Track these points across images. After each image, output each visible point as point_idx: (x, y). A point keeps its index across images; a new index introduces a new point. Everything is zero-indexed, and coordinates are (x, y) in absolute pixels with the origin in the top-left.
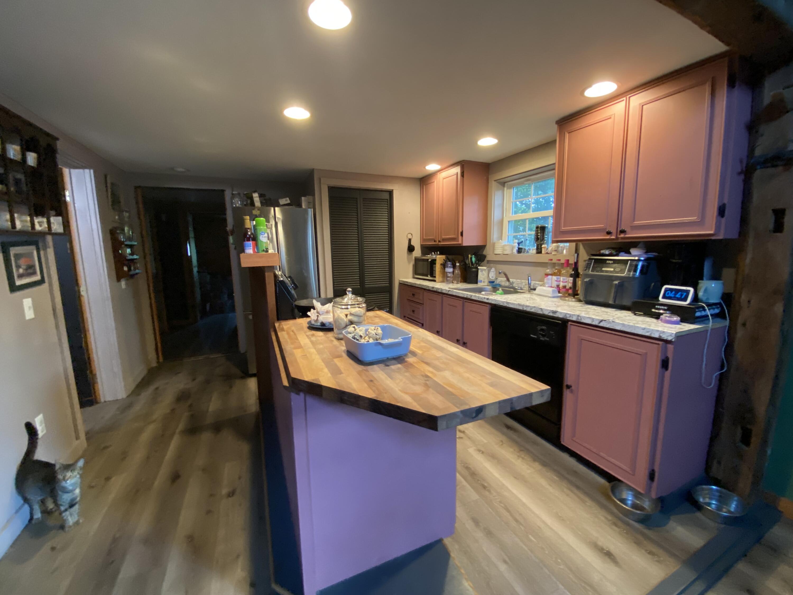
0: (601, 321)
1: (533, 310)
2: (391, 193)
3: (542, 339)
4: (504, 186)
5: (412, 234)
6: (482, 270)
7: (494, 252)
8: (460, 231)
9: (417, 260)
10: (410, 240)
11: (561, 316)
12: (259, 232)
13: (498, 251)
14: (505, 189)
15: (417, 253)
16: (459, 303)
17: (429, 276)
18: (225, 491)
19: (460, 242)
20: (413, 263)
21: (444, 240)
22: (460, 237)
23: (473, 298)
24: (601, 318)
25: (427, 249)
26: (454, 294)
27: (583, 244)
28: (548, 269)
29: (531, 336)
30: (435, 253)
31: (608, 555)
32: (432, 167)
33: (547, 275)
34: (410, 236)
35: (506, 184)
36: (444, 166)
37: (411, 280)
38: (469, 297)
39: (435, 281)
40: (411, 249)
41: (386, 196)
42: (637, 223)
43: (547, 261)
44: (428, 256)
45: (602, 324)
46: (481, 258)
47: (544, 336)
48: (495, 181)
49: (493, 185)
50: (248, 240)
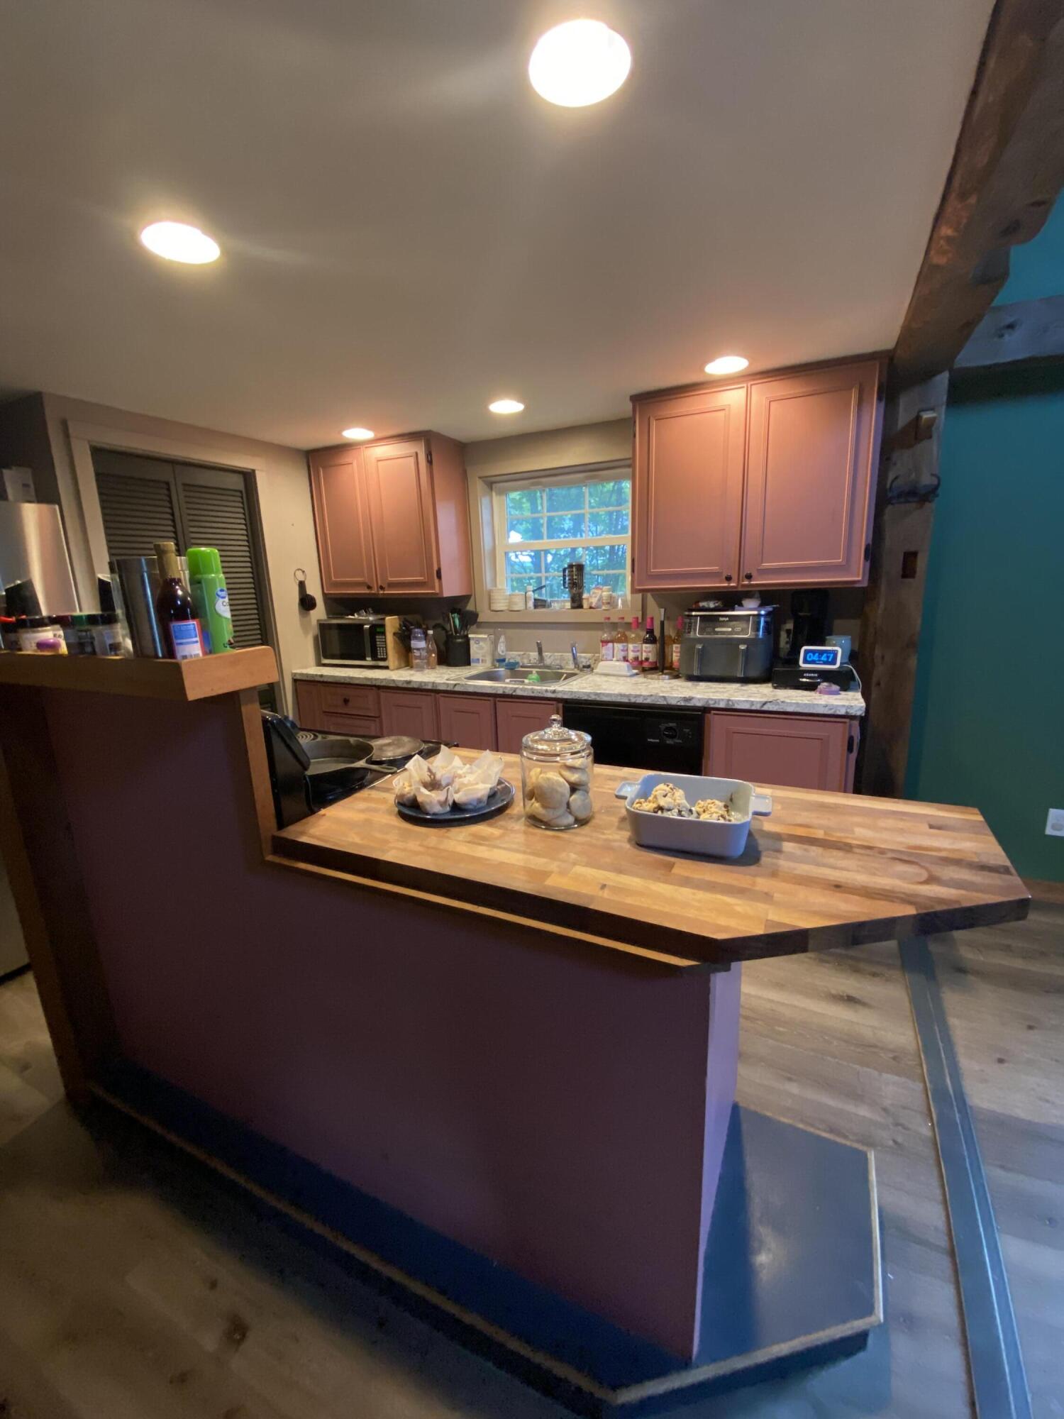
0: (765, 703)
1: (649, 701)
2: (249, 477)
3: (669, 742)
4: (491, 489)
5: (303, 572)
6: (478, 641)
7: (490, 606)
8: (436, 568)
9: (323, 627)
10: (302, 585)
11: (699, 704)
13: (500, 605)
14: (494, 494)
15: (319, 613)
16: (483, 705)
17: (369, 659)
19: (437, 591)
20: (315, 630)
21: (392, 585)
22: (434, 580)
23: (519, 693)
24: (764, 700)
25: (339, 604)
26: (471, 690)
28: (605, 632)
29: (649, 740)
30: (366, 612)
32: (355, 434)
33: (605, 642)
34: (300, 577)
35: (494, 486)
36: (380, 435)
37: (313, 670)
38: (508, 692)
39: (387, 668)
40: (307, 603)
41: (237, 483)
42: (766, 565)
43: (602, 620)
44: (350, 617)
45: (766, 708)
46: (470, 619)
47: (672, 737)
48: (480, 478)
49: (478, 487)
50: (184, 617)
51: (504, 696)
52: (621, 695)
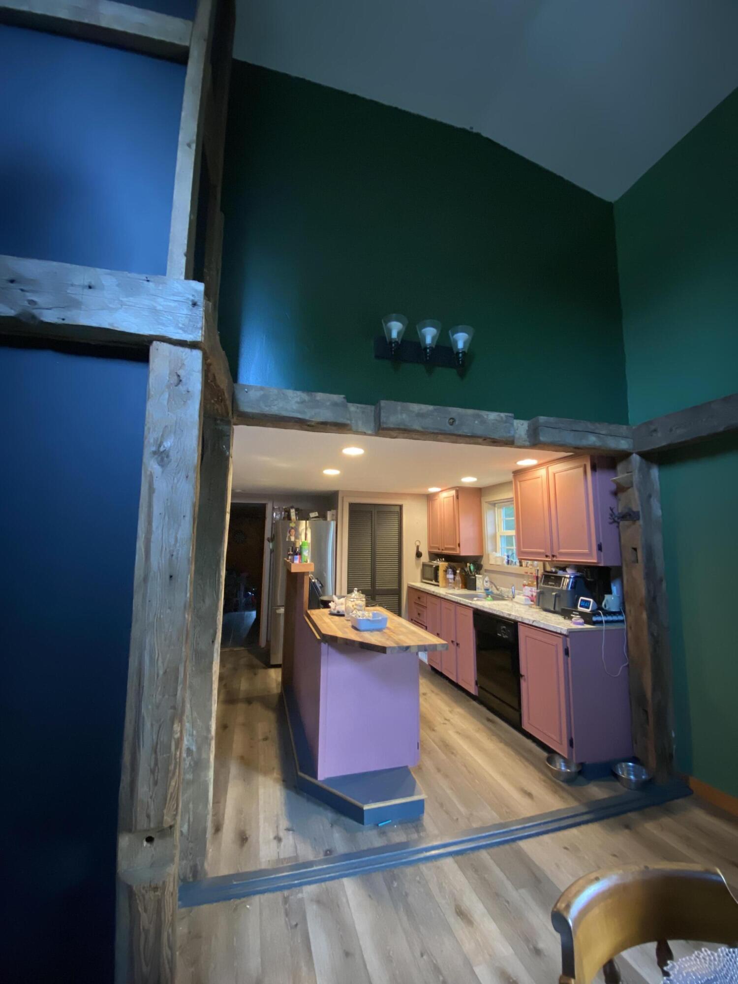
0: (534, 621)
1: (498, 613)
2: (401, 507)
3: (504, 637)
4: (495, 506)
5: (420, 542)
6: (479, 578)
7: (488, 562)
8: (458, 542)
9: (424, 565)
10: (418, 547)
11: (513, 618)
12: (303, 549)
13: (492, 562)
14: (496, 509)
15: (425, 558)
16: (452, 607)
17: (434, 581)
18: (260, 737)
19: (458, 552)
20: (420, 567)
21: (446, 549)
22: (458, 548)
23: (462, 602)
24: (533, 619)
25: (434, 556)
26: (449, 598)
27: (549, 563)
28: (525, 580)
29: (498, 634)
30: (440, 560)
31: (529, 795)
32: (433, 490)
33: (524, 585)
34: (418, 543)
35: (496, 505)
37: (419, 584)
38: (459, 601)
39: (438, 586)
40: (419, 555)
41: (398, 509)
42: (562, 551)
43: (524, 573)
44: (434, 562)
45: (534, 624)
46: (479, 568)
47: (505, 634)
48: (486, 502)
49: (485, 506)
50: (297, 555)
51: (457, 603)
52: (490, 609)
